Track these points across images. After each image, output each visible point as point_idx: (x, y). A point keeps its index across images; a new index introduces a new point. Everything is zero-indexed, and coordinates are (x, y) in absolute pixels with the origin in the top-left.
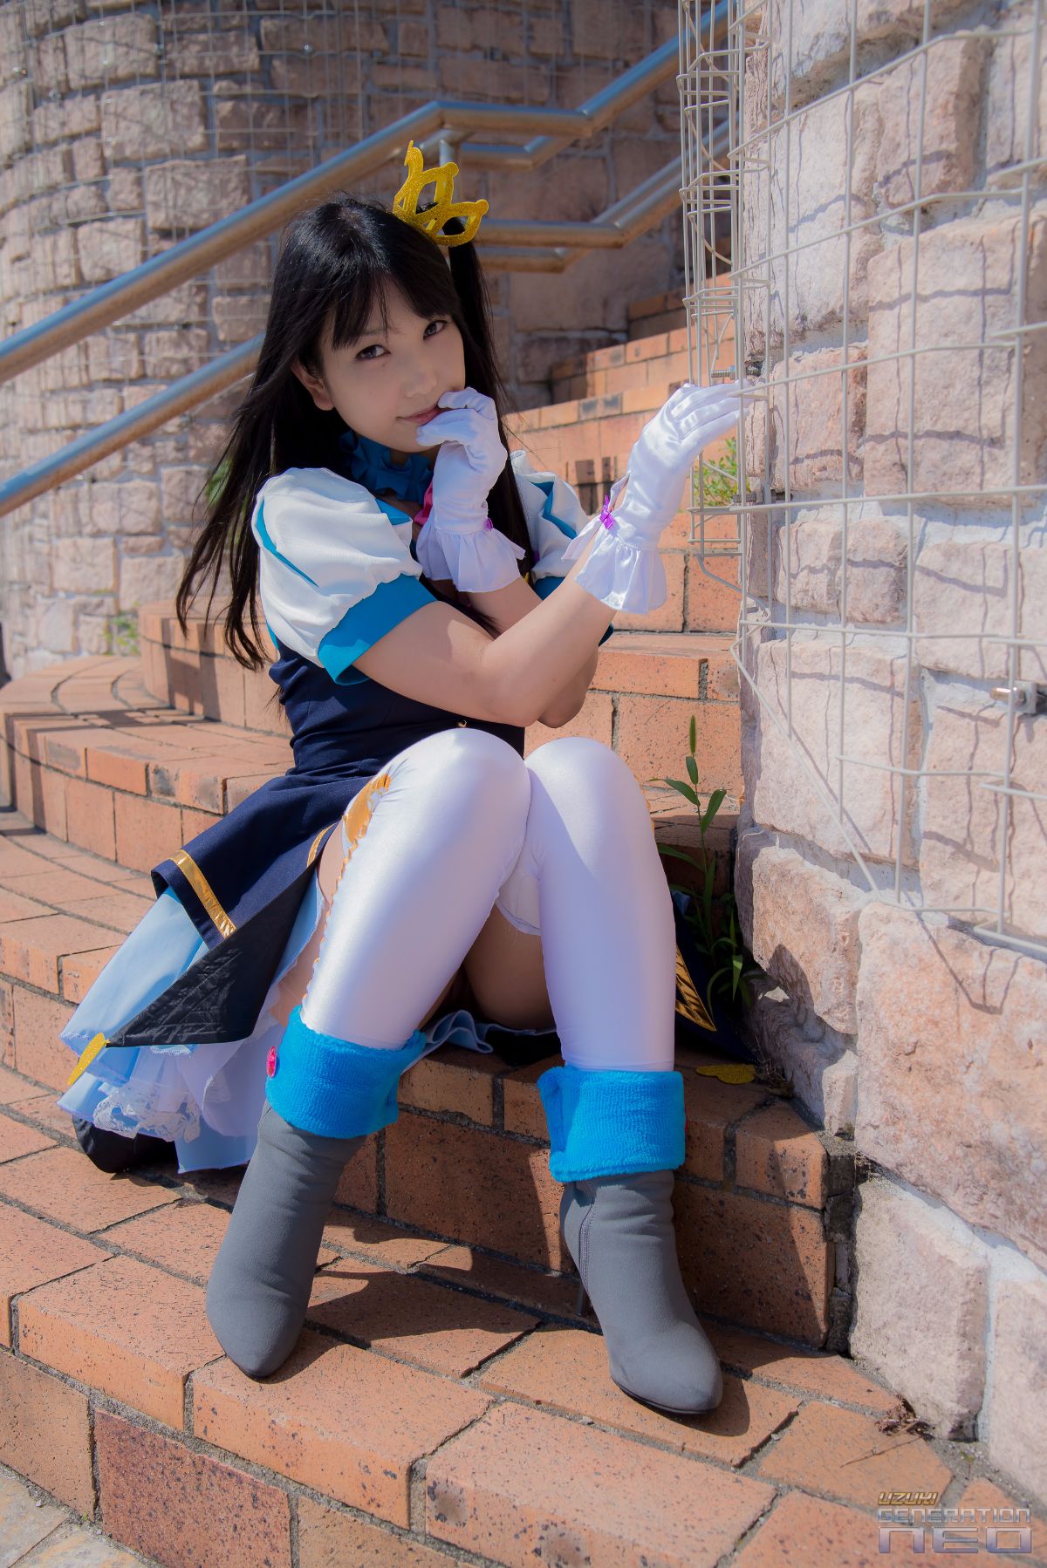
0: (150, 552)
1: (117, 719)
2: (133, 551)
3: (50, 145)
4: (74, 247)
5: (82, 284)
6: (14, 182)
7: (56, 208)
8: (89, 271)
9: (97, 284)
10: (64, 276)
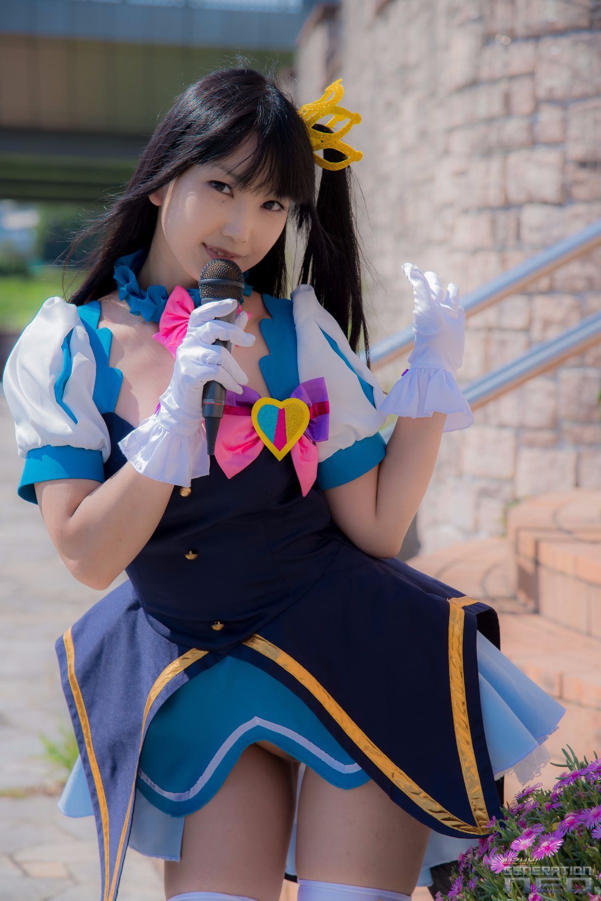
0: (546, 446)
2: (531, 444)
3: (493, 81)
4: (504, 172)
5: (507, 205)
6: (461, 108)
7: (493, 137)
8: (515, 194)
9: (520, 206)
10: (494, 197)
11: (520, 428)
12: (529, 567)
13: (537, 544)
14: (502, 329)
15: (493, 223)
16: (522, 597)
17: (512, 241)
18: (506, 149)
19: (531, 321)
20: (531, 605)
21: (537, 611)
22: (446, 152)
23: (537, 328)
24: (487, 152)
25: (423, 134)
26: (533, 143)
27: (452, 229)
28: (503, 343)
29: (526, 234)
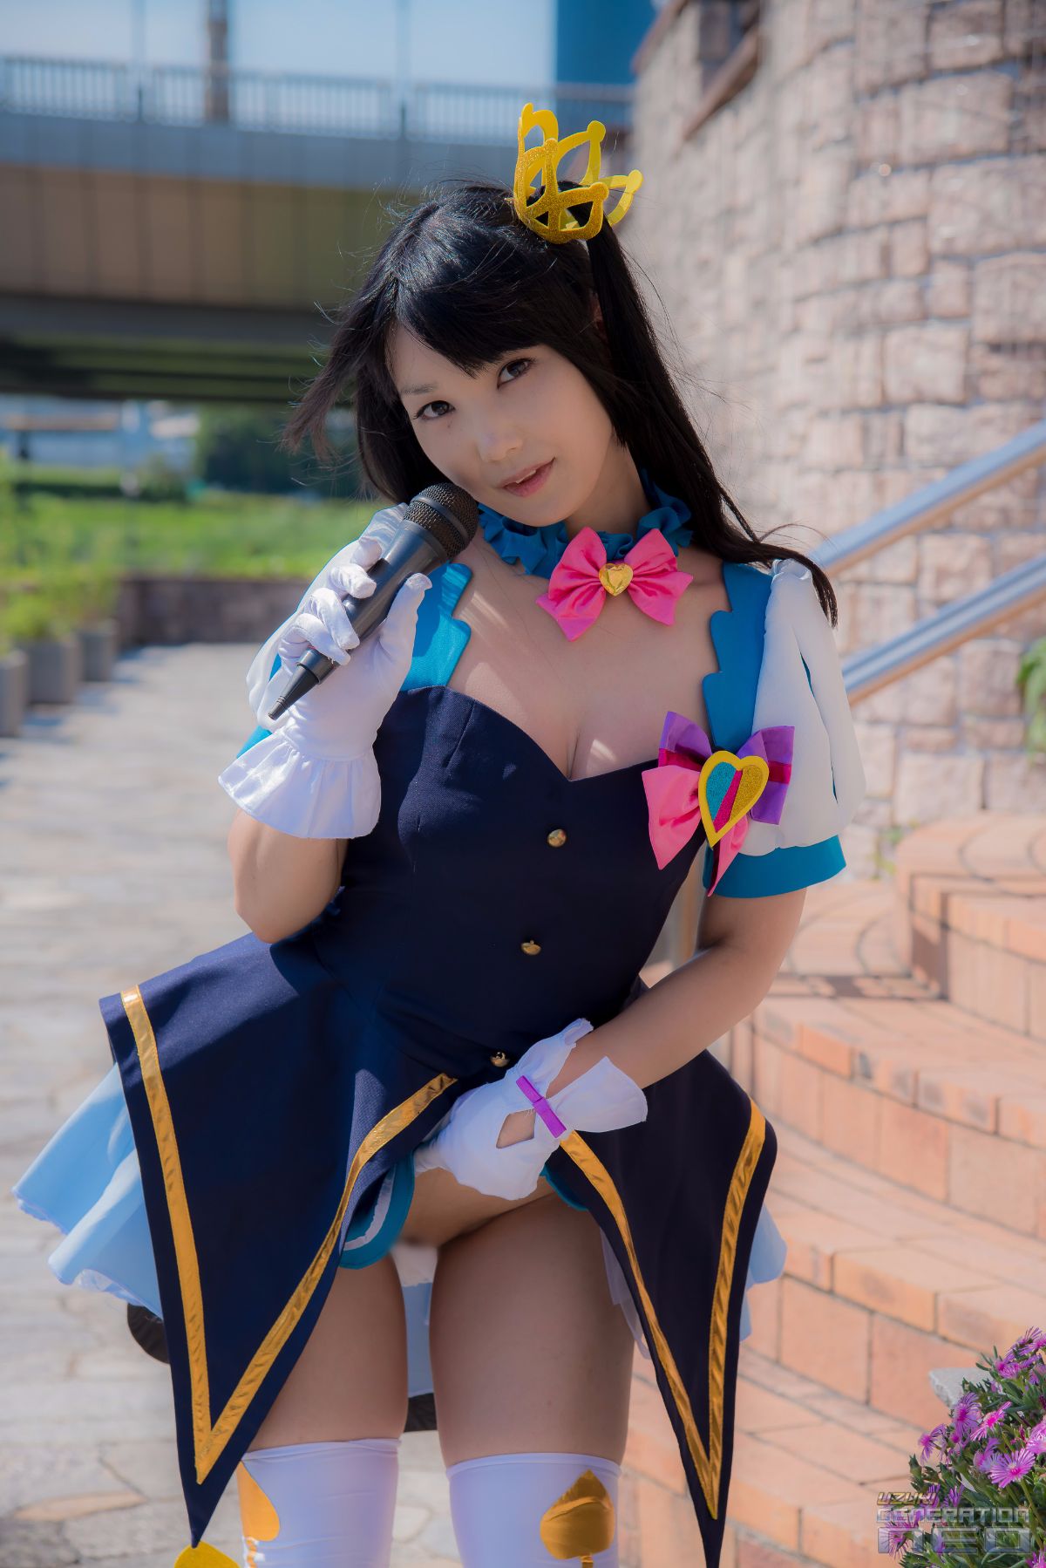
0: (939, 751)
1: (844, 987)
2: (918, 748)
3: (867, 229)
4: (881, 358)
5: (885, 406)
6: (818, 266)
7: (866, 307)
8: (896, 389)
9: (904, 406)
10: (867, 393)
11: (902, 724)
12: (933, 933)
13: (944, 900)
14: (878, 583)
15: (865, 431)
16: (920, 975)
17: (891, 458)
18: (885, 325)
19: (919, 571)
20: (935, 988)
21: (944, 997)
22: (796, 329)
23: (927, 579)
24: (858, 331)
25: (759, 304)
26: (924, 317)
27: (803, 439)
28: (878, 603)
29: (911, 445)
